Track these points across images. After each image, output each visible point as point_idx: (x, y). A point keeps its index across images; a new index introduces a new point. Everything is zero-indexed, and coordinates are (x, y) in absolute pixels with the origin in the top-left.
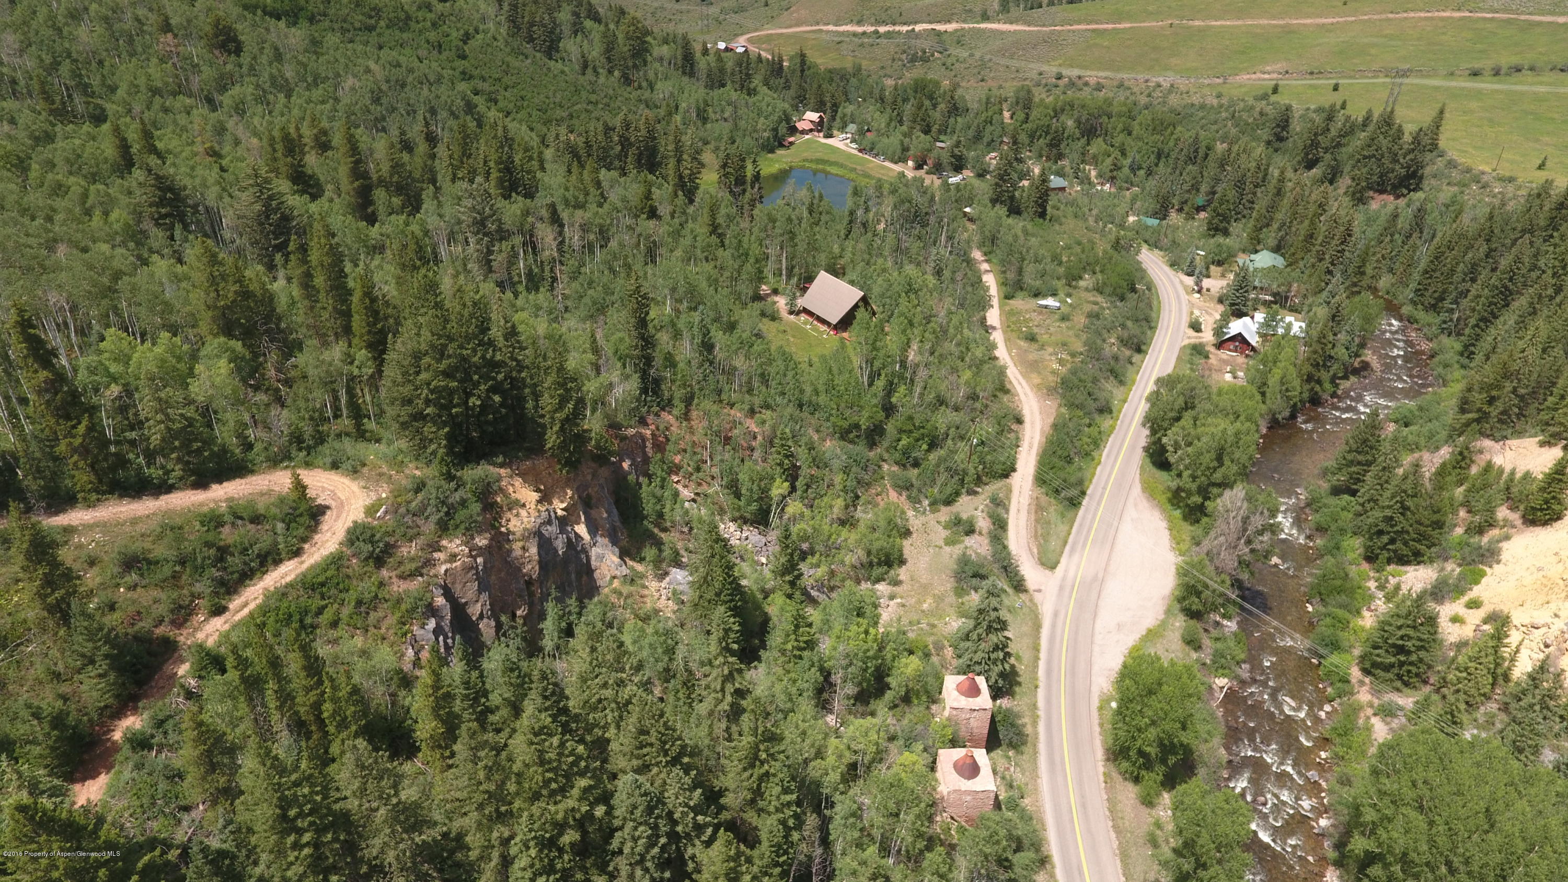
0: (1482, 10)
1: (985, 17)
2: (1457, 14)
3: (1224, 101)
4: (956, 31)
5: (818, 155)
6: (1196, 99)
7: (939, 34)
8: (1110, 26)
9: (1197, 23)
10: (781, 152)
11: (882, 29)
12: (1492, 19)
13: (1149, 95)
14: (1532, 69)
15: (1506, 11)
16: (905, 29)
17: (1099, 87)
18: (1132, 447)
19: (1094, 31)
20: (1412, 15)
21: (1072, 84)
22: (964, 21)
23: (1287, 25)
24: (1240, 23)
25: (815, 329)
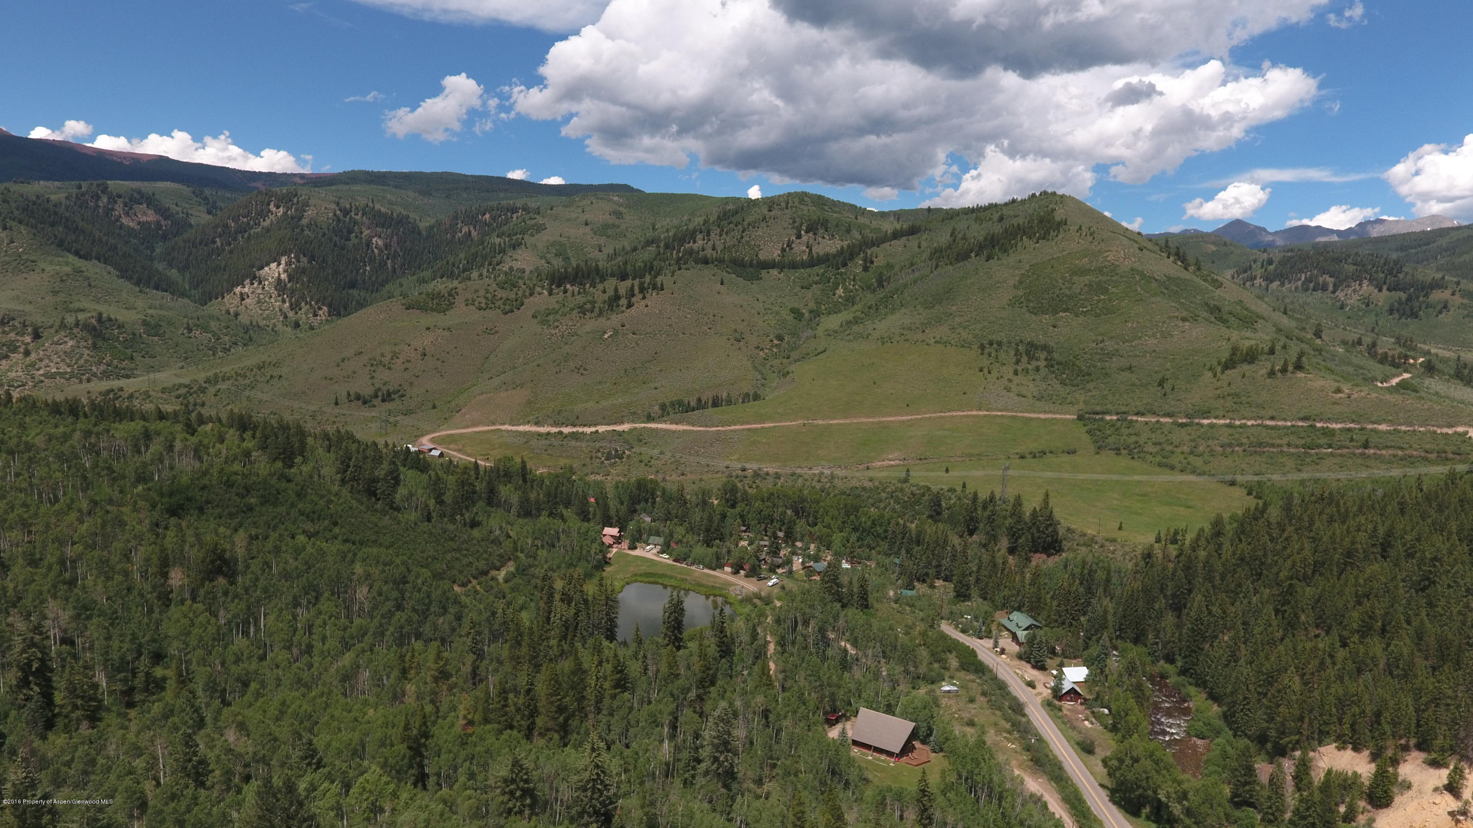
0: (994, 410)
1: (650, 418)
2: (981, 413)
3: (876, 484)
4: (631, 431)
5: (643, 569)
6: (854, 483)
7: (620, 434)
8: (759, 426)
9: (820, 422)
10: (608, 569)
11: (566, 430)
12: (1002, 416)
13: (819, 481)
14: (1051, 452)
15: (1007, 410)
16: (588, 430)
17: (778, 476)
18: (1104, 804)
19: (749, 430)
20: (954, 414)
21: (756, 475)
22: (633, 422)
23: (880, 422)
24: (847, 421)
25: (879, 760)
